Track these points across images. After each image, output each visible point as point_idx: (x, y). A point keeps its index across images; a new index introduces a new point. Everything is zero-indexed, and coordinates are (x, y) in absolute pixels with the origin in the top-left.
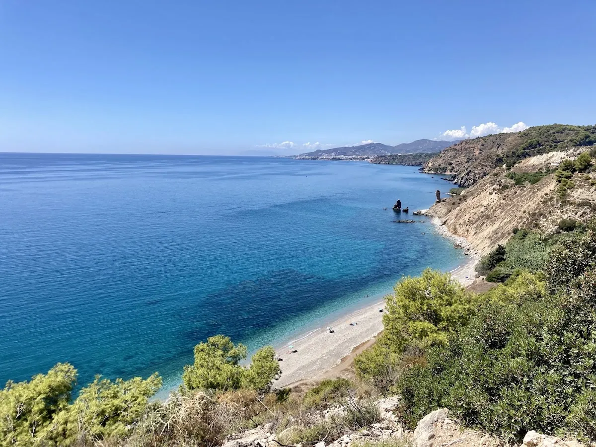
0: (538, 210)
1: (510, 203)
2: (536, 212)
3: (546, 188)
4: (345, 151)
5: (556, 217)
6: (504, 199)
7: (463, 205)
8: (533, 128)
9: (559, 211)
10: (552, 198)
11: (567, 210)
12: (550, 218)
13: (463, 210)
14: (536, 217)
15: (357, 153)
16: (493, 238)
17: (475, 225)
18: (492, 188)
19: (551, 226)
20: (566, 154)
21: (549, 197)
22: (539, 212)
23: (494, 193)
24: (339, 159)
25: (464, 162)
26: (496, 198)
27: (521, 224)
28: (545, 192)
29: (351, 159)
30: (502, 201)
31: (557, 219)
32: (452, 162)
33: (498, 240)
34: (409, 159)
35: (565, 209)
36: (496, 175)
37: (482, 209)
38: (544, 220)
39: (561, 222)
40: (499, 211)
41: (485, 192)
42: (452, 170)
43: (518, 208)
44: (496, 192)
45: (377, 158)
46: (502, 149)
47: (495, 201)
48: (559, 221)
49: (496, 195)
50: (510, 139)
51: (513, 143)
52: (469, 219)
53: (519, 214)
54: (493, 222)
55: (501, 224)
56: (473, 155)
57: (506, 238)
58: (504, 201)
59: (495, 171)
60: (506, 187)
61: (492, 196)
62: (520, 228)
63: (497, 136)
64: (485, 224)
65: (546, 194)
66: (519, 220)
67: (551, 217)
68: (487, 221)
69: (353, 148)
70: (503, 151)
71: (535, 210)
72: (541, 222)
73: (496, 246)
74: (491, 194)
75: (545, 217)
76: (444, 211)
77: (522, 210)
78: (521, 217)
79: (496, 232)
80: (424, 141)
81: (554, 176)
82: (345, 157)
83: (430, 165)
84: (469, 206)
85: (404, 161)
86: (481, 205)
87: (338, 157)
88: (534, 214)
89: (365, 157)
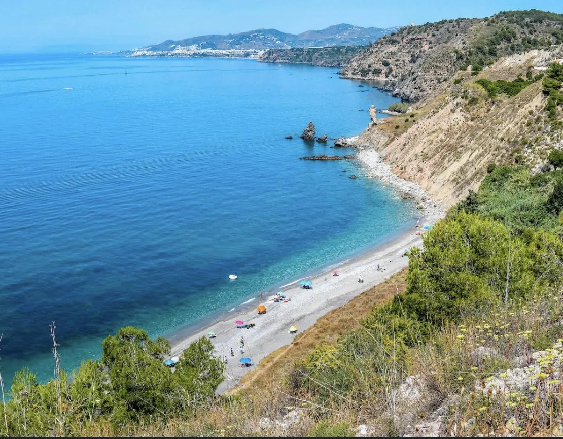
0: (521, 137)
1: (482, 125)
2: (519, 139)
3: (530, 103)
4: (212, 41)
5: (545, 147)
6: (472, 120)
7: (412, 130)
8: (504, 13)
9: (548, 138)
10: (538, 119)
11: (558, 136)
12: (537, 148)
13: (412, 138)
14: (517, 146)
15: (237, 46)
16: (459, 182)
17: (432, 162)
18: (455, 102)
19: (539, 160)
20: (552, 54)
21: (535, 117)
22: (523, 139)
23: (458, 110)
24: (204, 55)
25: (407, 61)
26: (462, 119)
27: (499, 157)
28: (530, 109)
29: (228, 55)
30: (470, 123)
31: (546, 149)
32: (390, 61)
33: (468, 183)
34: (321, 55)
35: (556, 135)
36: (457, 82)
37: (442, 136)
38: (530, 151)
39: (552, 153)
40: (466, 138)
41: (445, 108)
42: (389, 73)
43: (493, 133)
44: (461, 108)
45: (270, 53)
46: (463, 43)
47: (460, 123)
48: (549, 152)
49: (462, 113)
50: (474, 27)
51: (479, 35)
52: (422, 152)
53: (495, 142)
54: (458, 156)
55: (471, 159)
56: (421, 52)
57: (479, 178)
58: (472, 123)
59: (456, 77)
60: (474, 101)
61: (455, 116)
62: (497, 164)
63: (455, 23)
64: (447, 159)
65: (531, 113)
66: (496, 152)
67: (539, 147)
68: (450, 154)
69: (231, 36)
70: (465, 45)
71: (517, 137)
72: (526, 155)
73: (465, 193)
74: (453, 111)
75: (530, 146)
76: (384, 139)
77: (500, 136)
78: (498, 148)
79: (462, 170)
80: (345, 27)
81: (540, 85)
82: (214, 52)
83: (355, 65)
84: (422, 131)
85: (314, 59)
86: (440, 128)
87: (203, 51)
88: (516, 142)
89: (251, 50)
